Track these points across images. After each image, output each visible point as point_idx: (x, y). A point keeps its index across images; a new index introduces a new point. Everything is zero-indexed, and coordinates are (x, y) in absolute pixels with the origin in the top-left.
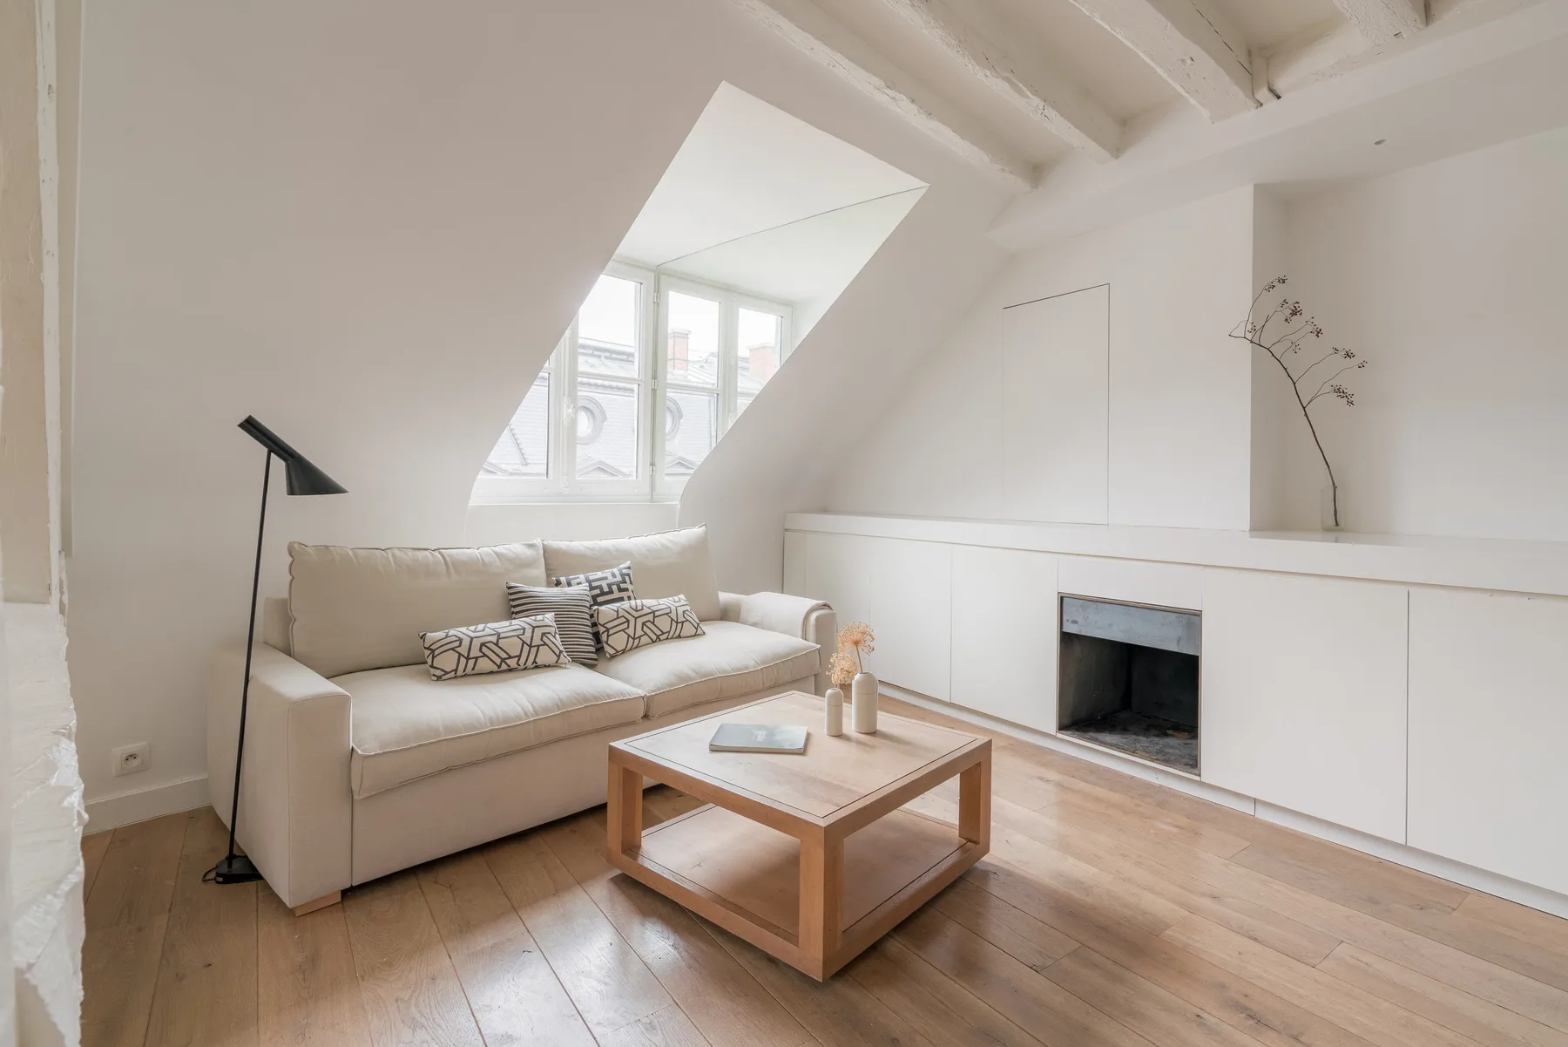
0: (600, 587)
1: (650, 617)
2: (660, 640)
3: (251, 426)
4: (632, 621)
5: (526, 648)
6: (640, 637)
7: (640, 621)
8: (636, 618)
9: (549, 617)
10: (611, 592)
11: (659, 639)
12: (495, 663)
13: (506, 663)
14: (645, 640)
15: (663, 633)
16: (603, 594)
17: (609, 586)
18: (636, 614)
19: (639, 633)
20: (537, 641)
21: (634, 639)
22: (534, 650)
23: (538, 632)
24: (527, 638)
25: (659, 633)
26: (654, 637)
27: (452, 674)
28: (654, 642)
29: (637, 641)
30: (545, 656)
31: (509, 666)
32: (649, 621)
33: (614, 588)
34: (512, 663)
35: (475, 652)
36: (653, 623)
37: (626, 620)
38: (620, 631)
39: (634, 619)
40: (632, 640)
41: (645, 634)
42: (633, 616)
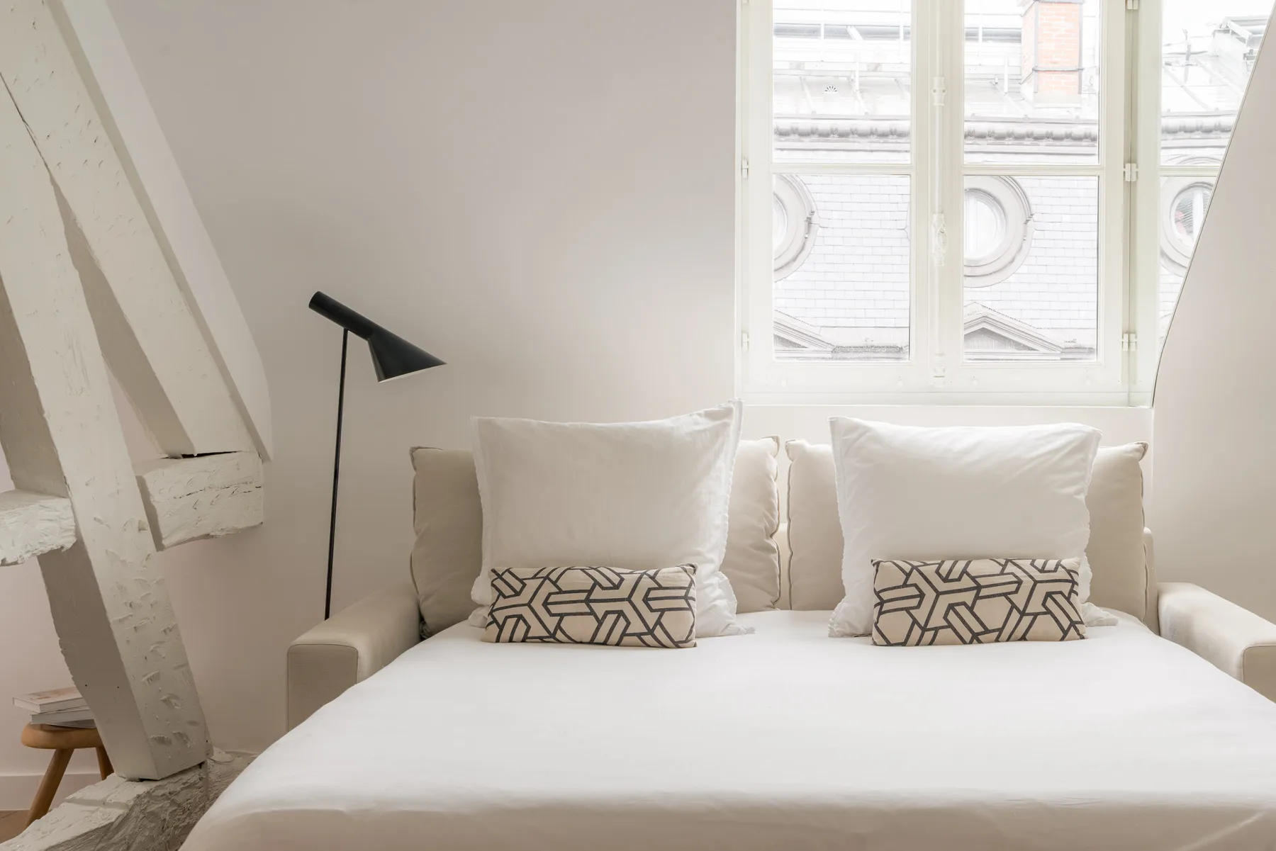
1: (968, 597)
2: (980, 642)
3: (321, 304)
4: (930, 595)
6: (936, 629)
7: (944, 601)
8: (939, 594)
11: (976, 638)
14: (947, 634)
15: (987, 631)
18: (942, 586)
19: (938, 619)
21: (924, 629)
25: (977, 628)
26: (967, 636)
28: (964, 642)
29: (929, 635)
32: (964, 604)
36: (971, 609)
37: (918, 593)
38: (902, 609)
39: (935, 594)
40: (920, 631)
41: (950, 626)
42: (935, 590)
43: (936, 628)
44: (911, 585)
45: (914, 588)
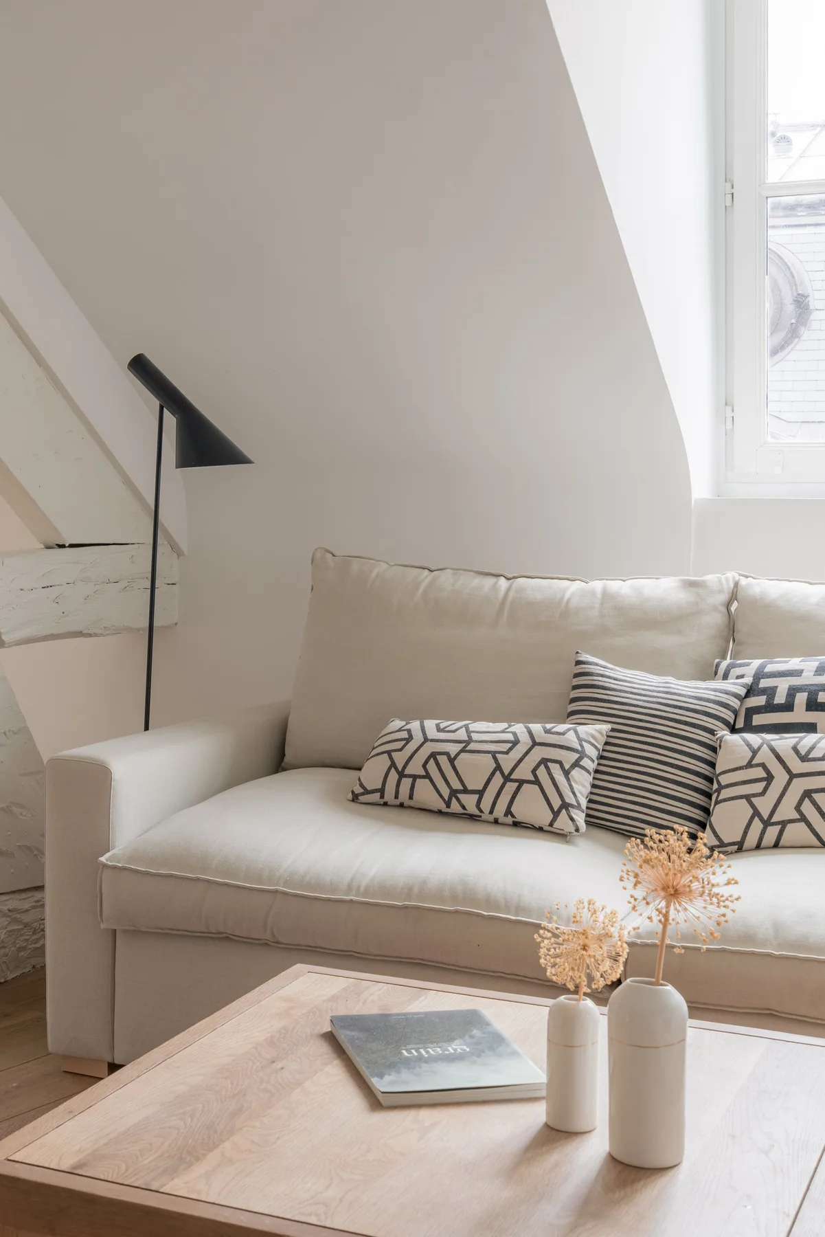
0: (770, 692)
3: (141, 367)
4: (781, 777)
5: (498, 780)
6: (784, 824)
7: (799, 786)
8: (792, 777)
9: (594, 732)
10: (788, 707)
12: (441, 796)
13: (458, 800)
14: (797, 832)
16: (770, 708)
17: (792, 692)
18: (798, 767)
19: (787, 811)
20: (524, 772)
21: (767, 824)
22: (510, 787)
23: (538, 754)
24: (507, 763)
27: (375, 797)
29: (772, 832)
30: (531, 806)
31: (464, 808)
32: (822, 789)
33: (801, 698)
34: (470, 801)
35: (415, 768)
37: (765, 775)
38: (741, 797)
39: (787, 777)
40: (761, 826)
41: (803, 819)
42: (788, 771)
43: (783, 821)
44: (758, 765)
45: (760, 769)
